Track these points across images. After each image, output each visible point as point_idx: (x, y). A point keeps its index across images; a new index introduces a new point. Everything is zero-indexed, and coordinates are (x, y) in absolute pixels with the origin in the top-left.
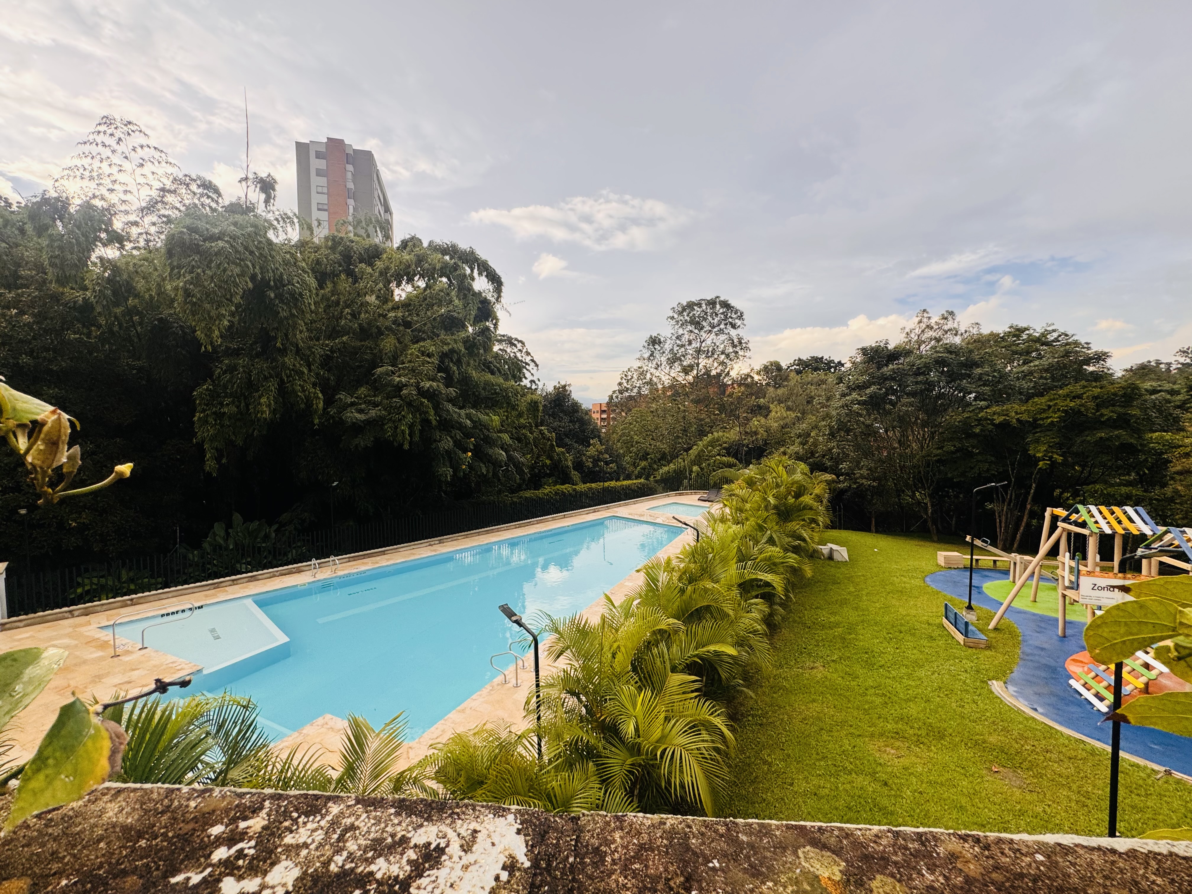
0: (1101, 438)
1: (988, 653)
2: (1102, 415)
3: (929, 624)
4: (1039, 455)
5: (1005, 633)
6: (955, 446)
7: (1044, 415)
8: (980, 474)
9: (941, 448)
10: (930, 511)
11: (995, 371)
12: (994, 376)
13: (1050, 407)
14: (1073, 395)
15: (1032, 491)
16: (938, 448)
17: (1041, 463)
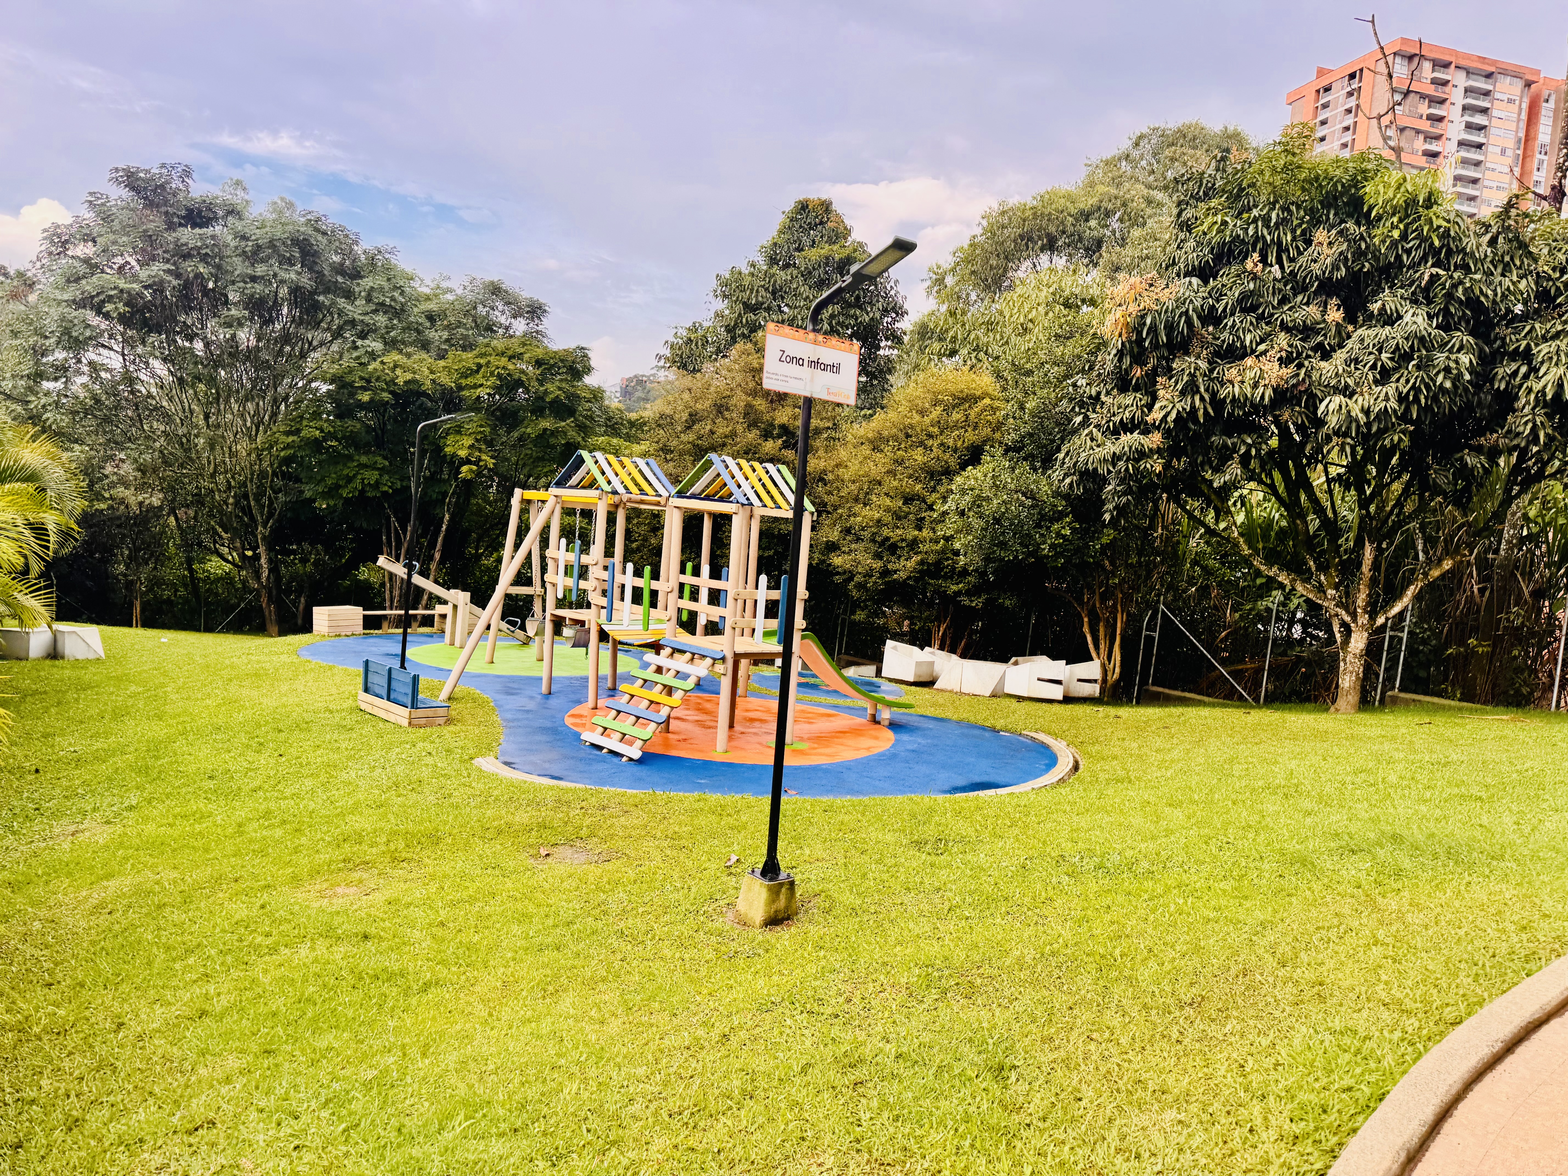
0: (545, 430)
1: (452, 728)
2: (546, 392)
3: (331, 712)
4: (463, 453)
5: (466, 703)
6: (322, 431)
7: (470, 381)
8: (362, 492)
9: (297, 432)
10: (265, 574)
11: (396, 288)
12: (393, 299)
13: (479, 366)
14: (510, 353)
15: (444, 527)
16: (288, 433)
17: (465, 469)
